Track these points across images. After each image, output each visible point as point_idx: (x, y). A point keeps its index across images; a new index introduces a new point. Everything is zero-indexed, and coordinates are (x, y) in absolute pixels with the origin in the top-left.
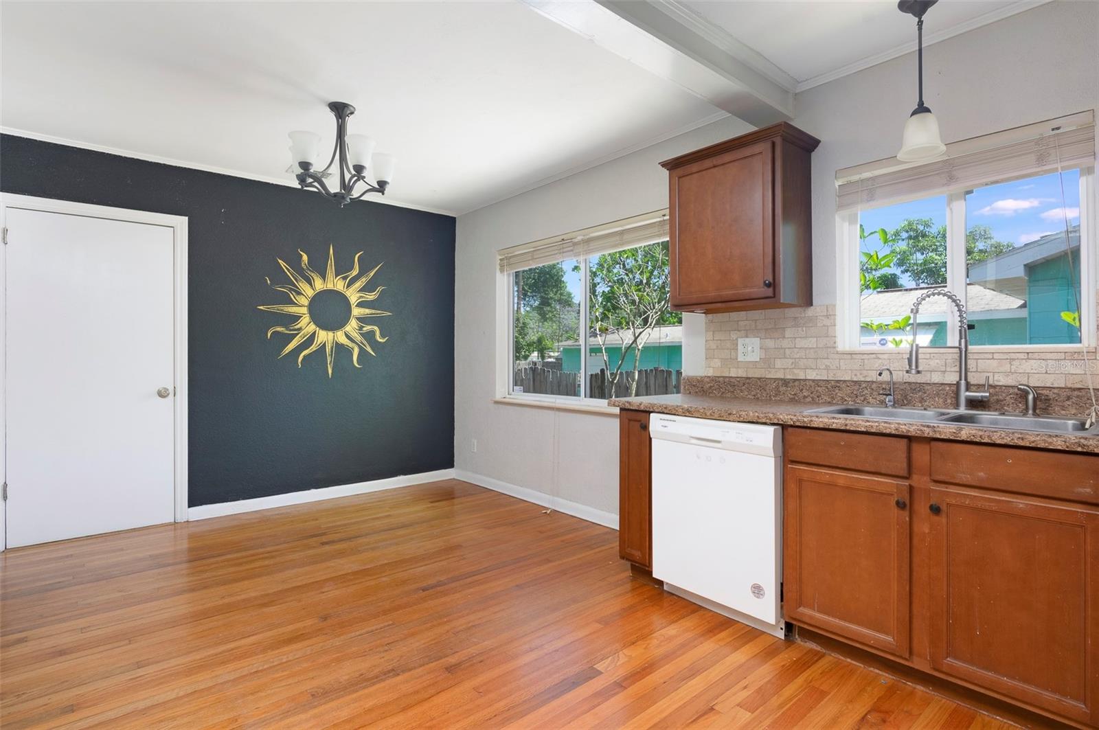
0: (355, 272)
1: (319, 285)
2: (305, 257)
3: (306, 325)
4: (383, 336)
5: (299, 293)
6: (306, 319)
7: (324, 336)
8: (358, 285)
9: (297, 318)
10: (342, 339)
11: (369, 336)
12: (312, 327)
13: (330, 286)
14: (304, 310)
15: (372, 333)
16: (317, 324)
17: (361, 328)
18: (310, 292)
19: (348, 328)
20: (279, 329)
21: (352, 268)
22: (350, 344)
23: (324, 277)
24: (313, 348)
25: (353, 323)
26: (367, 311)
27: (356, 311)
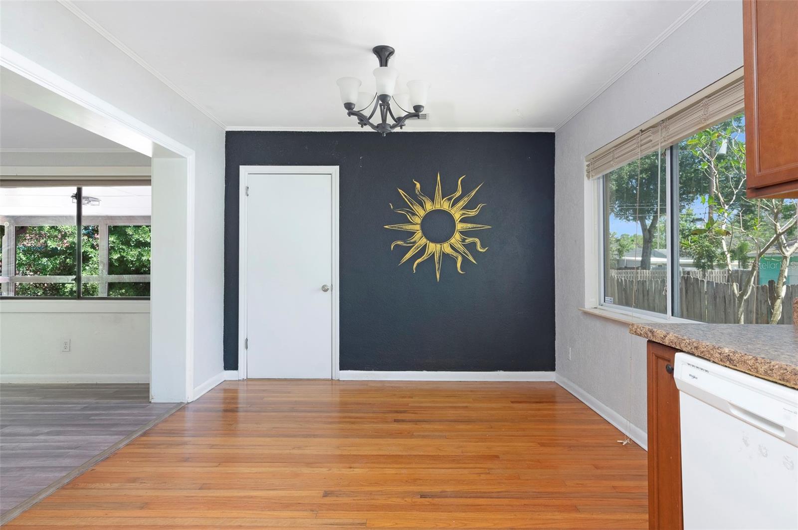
0: (459, 193)
1: (429, 206)
2: (418, 185)
3: (420, 239)
4: (483, 246)
5: (414, 214)
6: (419, 234)
7: (433, 247)
8: (461, 204)
9: (412, 234)
10: (447, 249)
11: (471, 247)
12: (424, 241)
13: (438, 207)
14: (418, 227)
15: (474, 244)
16: (428, 238)
17: (464, 240)
18: (422, 213)
19: (453, 241)
20: (399, 243)
21: (455, 190)
22: (455, 254)
23: (433, 200)
24: (425, 257)
25: (457, 236)
26: (469, 225)
27: (459, 226)
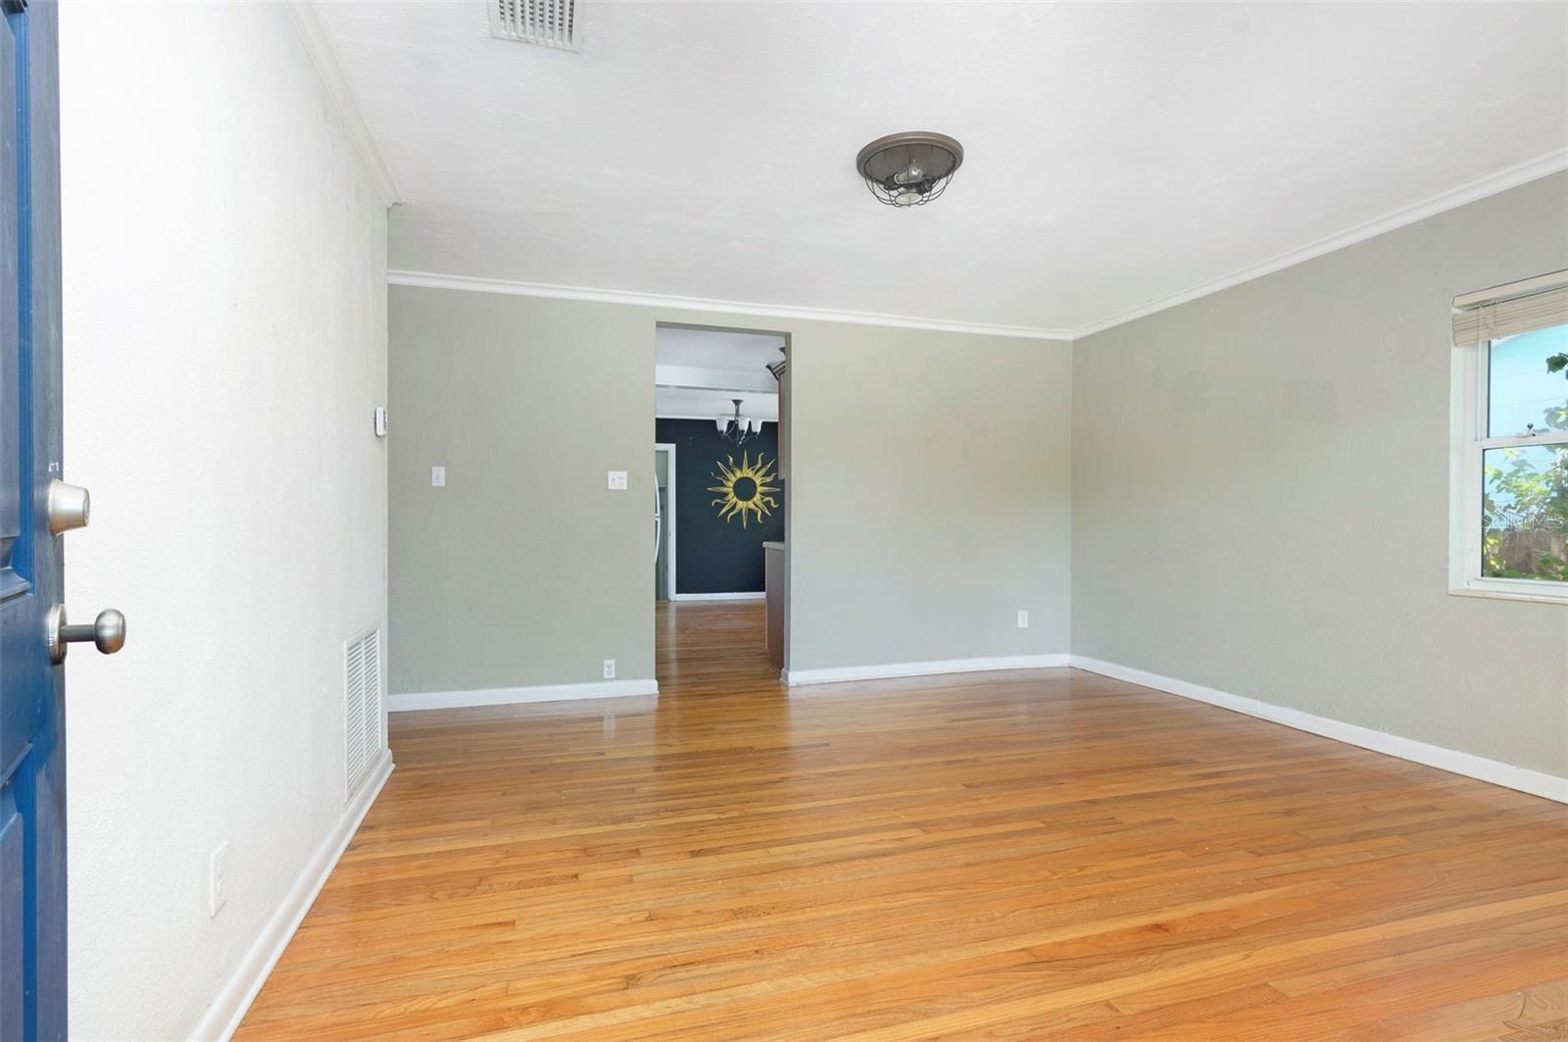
0: (759, 465)
1: (739, 475)
2: (731, 459)
3: (732, 498)
4: (775, 504)
5: (728, 480)
6: (732, 494)
7: (741, 504)
8: (761, 472)
9: (727, 494)
10: (752, 506)
11: (767, 504)
12: (735, 499)
13: (745, 475)
14: (731, 490)
15: (770, 501)
16: (738, 498)
17: (762, 499)
18: (734, 479)
19: (755, 499)
20: (718, 501)
21: (757, 463)
22: (756, 509)
23: (741, 469)
24: (735, 511)
25: (758, 496)
26: (766, 488)
27: (760, 489)
